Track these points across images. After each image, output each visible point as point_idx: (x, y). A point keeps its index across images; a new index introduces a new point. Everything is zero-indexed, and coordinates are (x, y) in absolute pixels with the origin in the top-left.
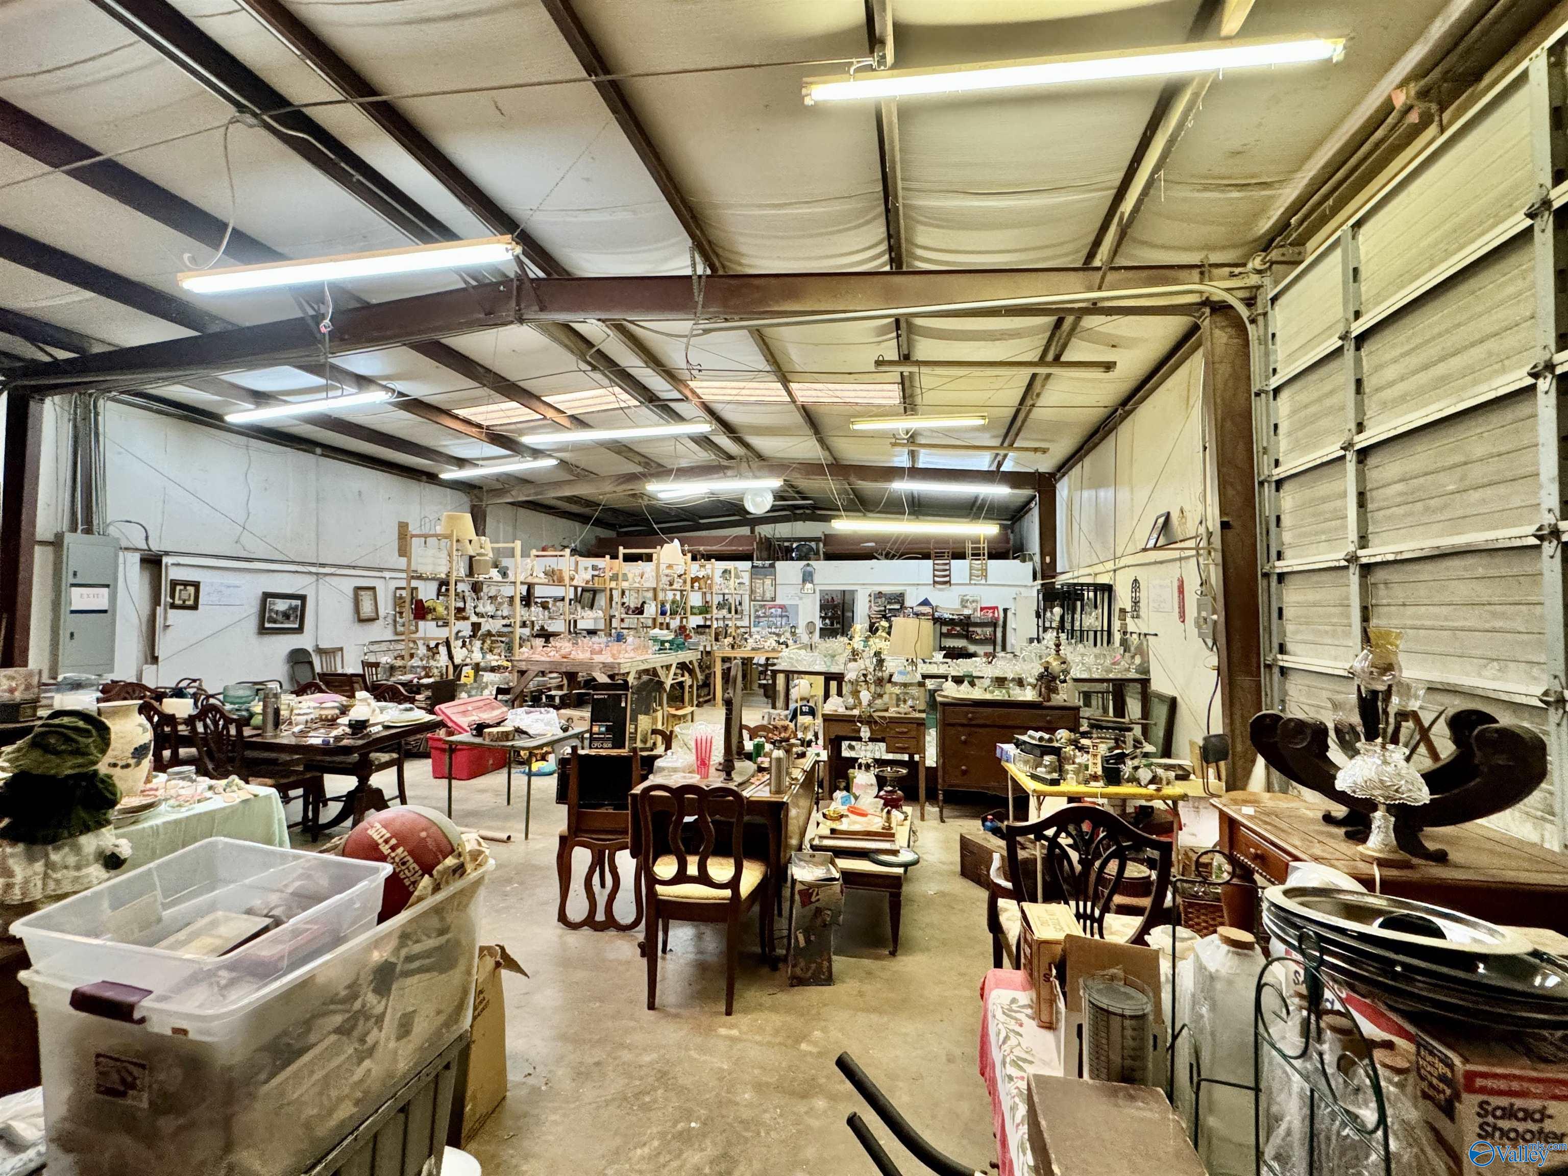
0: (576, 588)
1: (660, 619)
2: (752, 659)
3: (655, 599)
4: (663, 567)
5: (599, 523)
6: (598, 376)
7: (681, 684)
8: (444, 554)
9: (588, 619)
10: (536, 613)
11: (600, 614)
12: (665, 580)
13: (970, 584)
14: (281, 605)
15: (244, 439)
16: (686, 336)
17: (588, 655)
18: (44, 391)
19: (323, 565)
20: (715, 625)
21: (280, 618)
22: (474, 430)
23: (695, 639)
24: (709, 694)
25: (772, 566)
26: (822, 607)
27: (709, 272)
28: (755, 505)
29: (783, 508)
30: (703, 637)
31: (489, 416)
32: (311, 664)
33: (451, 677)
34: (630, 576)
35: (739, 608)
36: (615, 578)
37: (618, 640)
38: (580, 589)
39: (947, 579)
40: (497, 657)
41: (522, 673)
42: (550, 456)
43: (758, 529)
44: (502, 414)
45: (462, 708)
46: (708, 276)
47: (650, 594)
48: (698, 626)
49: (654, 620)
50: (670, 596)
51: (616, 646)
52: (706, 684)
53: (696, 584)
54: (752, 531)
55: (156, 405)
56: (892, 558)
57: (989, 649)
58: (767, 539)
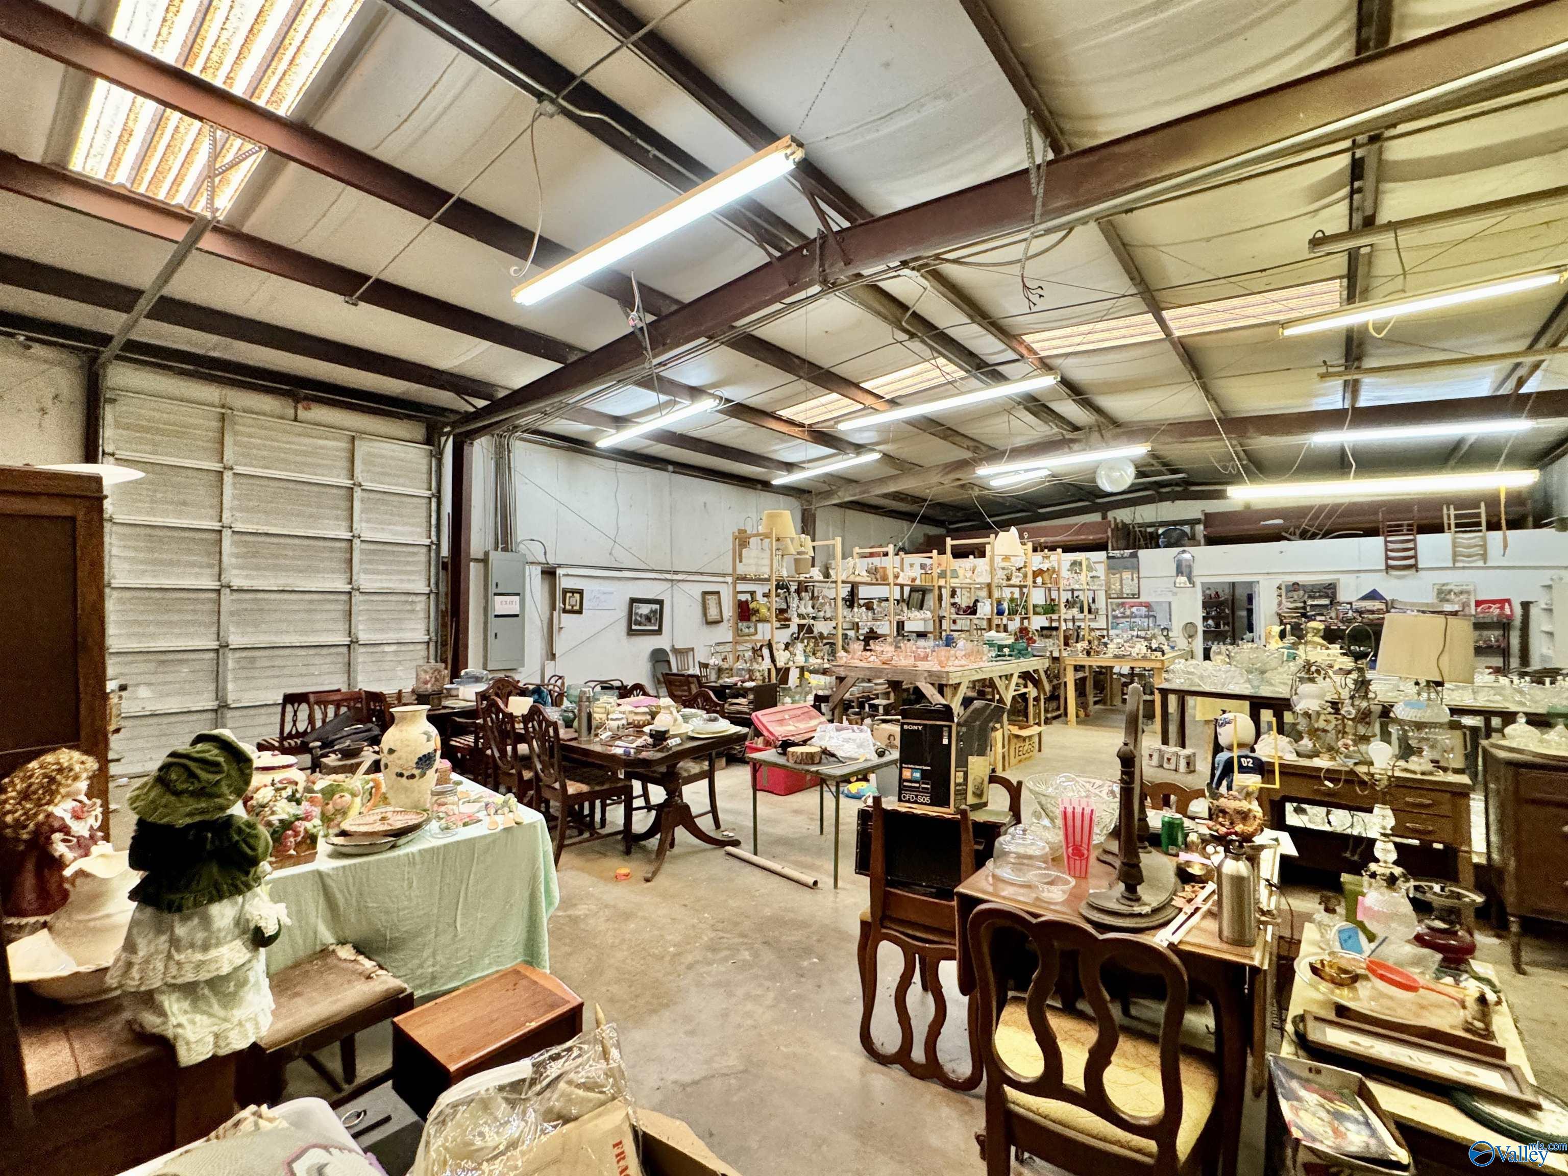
0: (902, 586)
1: (996, 621)
2: (1112, 668)
3: (990, 596)
4: (998, 560)
5: (926, 520)
6: (916, 345)
7: (1024, 696)
8: (767, 554)
9: (916, 621)
10: (860, 614)
11: (929, 615)
12: (1001, 574)
13: (1454, 568)
14: (645, 609)
15: (611, 464)
16: (1019, 261)
17: (911, 661)
18: (472, 435)
19: (676, 572)
20: (1063, 627)
21: (643, 620)
22: (797, 429)
23: (1039, 643)
24: (1058, 709)
25: (1134, 556)
26: (1205, 605)
27: (1051, 156)
28: (1111, 481)
29: (1145, 487)
30: (1049, 642)
31: (809, 414)
32: (669, 662)
33: (774, 681)
34: (961, 572)
35: (1093, 606)
36: (942, 575)
37: (947, 645)
38: (907, 590)
39: (1412, 562)
40: (819, 661)
41: (841, 679)
42: (874, 450)
43: (1111, 515)
44: (823, 409)
45: (779, 716)
46: (1050, 163)
47: (984, 593)
48: (1043, 628)
49: (989, 620)
50: (1007, 593)
51: (943, 651)
52: (1054, 697)
53: (1039, 580)
54: (1104, 517)
55: (550, 440)
56: (1313, 536)
57: (1498, 662)
58: (1125, 525)
